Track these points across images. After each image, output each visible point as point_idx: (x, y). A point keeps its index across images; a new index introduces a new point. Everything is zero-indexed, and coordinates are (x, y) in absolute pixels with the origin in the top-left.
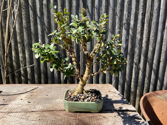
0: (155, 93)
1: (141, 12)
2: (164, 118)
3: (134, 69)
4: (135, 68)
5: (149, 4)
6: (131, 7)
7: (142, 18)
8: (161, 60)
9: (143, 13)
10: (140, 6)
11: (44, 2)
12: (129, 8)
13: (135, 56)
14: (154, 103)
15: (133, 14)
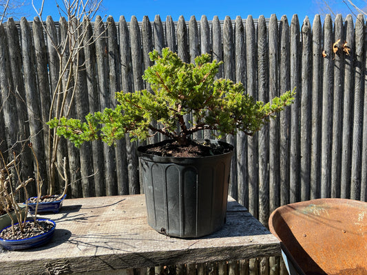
0: (289, 206)
1: (261, 82)
2: (308, 243)
3: (260, 172)
4: (262, 170)
5: (273, 70)
6: (246, 76)
7: (265, 92)
8: (302, 155)
9: (264, 84)
10: (259, 74)
11: (111, 74)
12: (243, 78)
13: (259, 150)
14: (292, 221)
15: (250, 86)
